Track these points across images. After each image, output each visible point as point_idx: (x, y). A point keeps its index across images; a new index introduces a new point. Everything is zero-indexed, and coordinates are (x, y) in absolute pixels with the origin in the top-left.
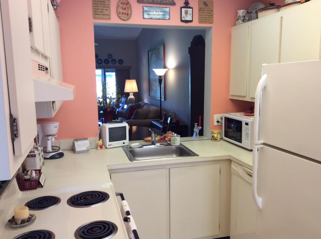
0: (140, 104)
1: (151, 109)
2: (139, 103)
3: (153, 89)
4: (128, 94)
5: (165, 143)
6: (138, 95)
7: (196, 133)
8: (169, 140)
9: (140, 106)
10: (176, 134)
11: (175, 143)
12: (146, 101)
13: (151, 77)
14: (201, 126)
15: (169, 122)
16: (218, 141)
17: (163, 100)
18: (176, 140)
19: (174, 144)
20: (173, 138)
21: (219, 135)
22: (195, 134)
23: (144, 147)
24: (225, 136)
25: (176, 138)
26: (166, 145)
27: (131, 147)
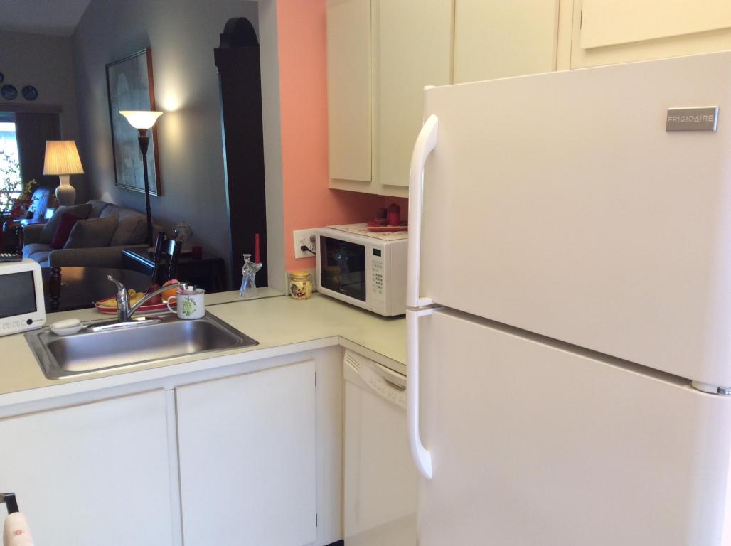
0: (90, 205)
1: (121, 219)
2: (88, 203)
3: (126, 168)
4: (55, 180)
5: (161, 314)
6: (84, 182)
7: (249, 281)
8: (171, 305)
9: (89, 212)
10: (191, 288)
11: (191, 311)
12: (108, 196)
13: (119, 133)
14: (261, 262)
15: (171, 253)
16: (306, 299)
17: (153, 194)
18: (192, 304)
19: (188, 314)
20: (182, 299)
21: (308, 283)
22: (244, 284)
23: (95, 329)
24: (323, 286)
25: (191, 297)
26: (163, 320)
27: (53, 334)
